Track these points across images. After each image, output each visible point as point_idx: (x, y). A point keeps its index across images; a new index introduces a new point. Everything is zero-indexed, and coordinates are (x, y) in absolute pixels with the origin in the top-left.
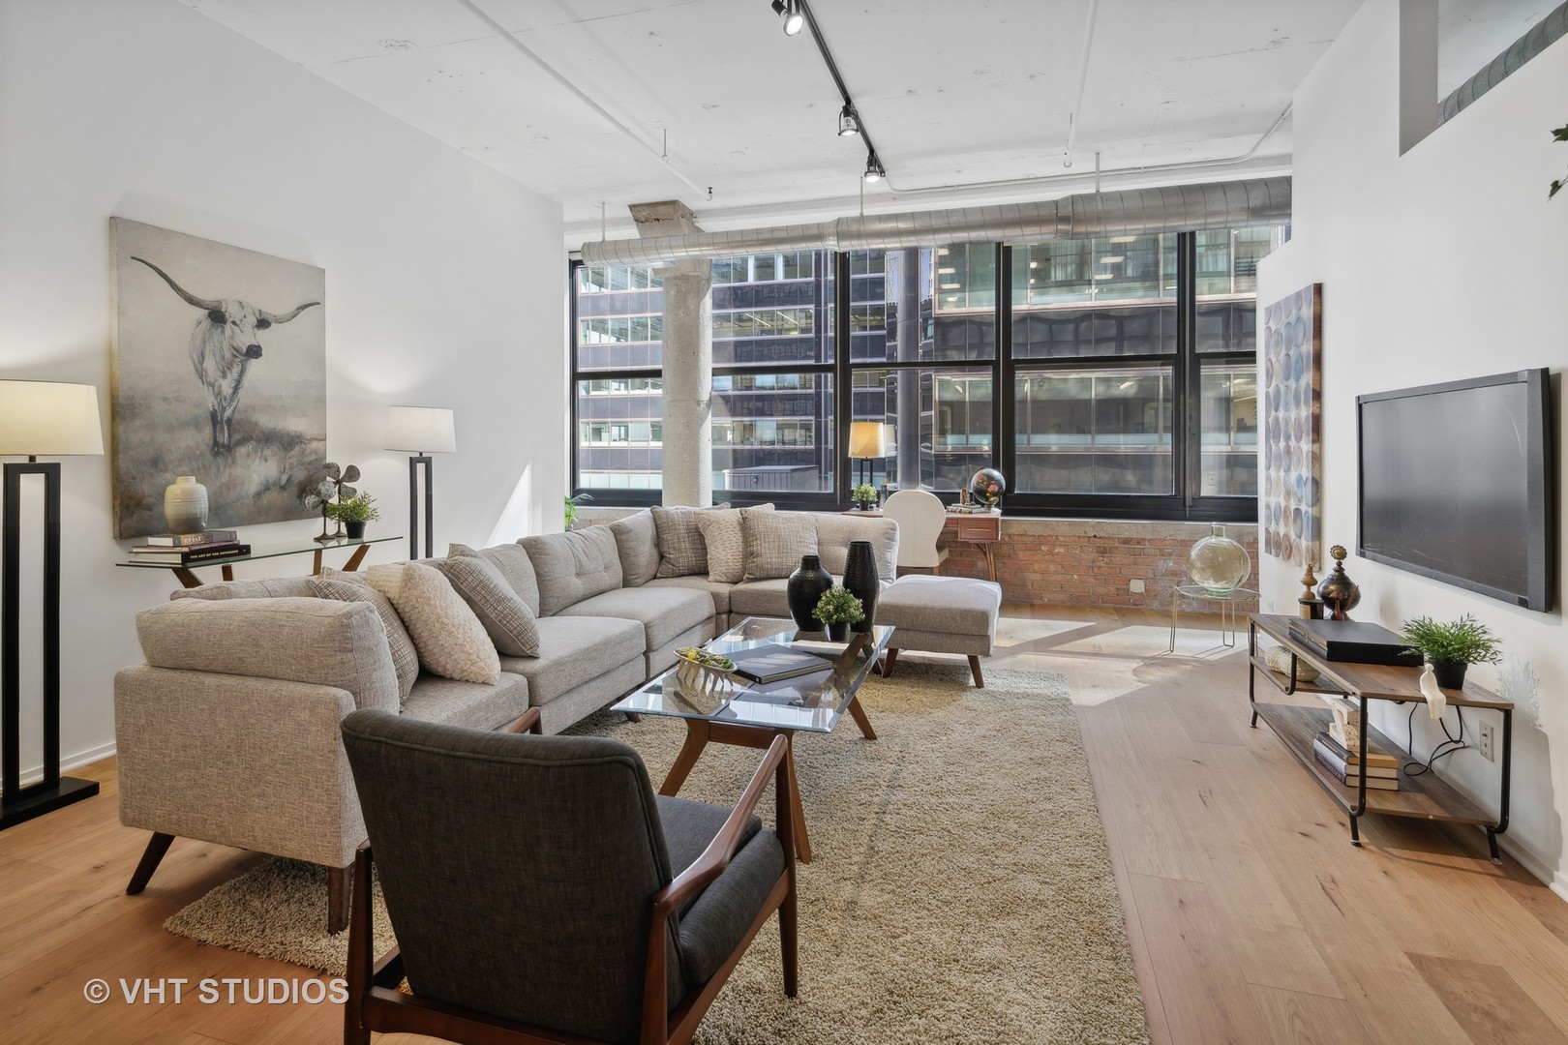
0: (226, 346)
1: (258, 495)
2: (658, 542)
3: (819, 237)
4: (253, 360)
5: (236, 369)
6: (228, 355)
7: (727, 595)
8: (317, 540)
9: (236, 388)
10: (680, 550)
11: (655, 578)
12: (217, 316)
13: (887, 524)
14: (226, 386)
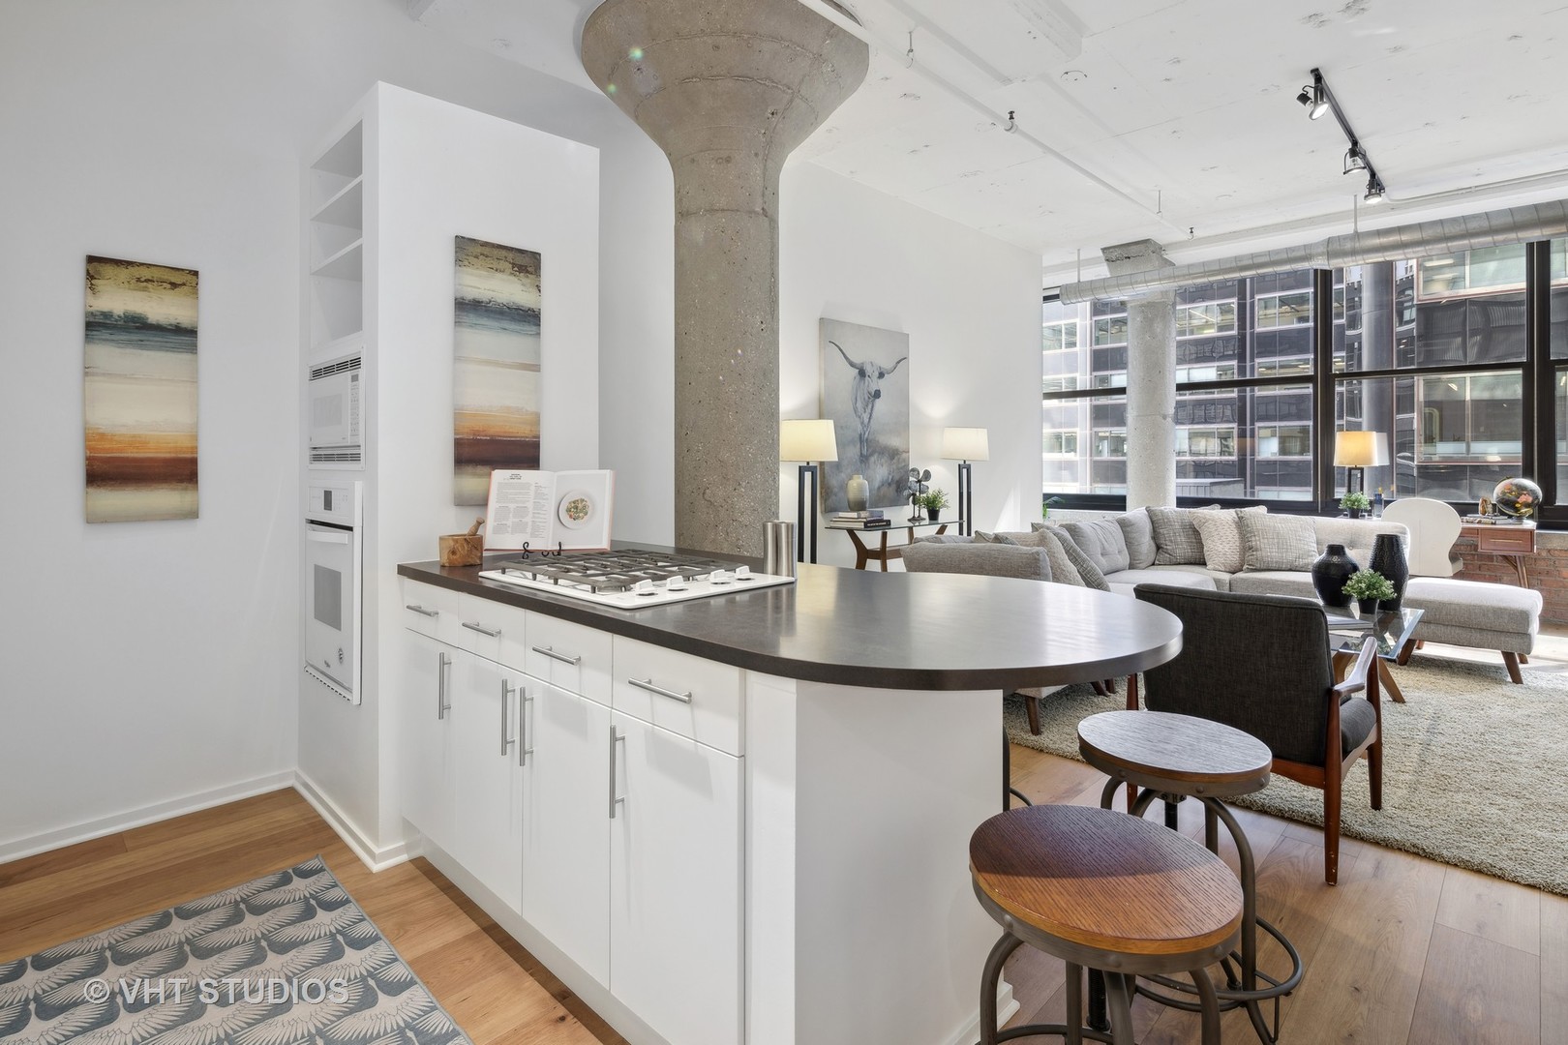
0: (866, 391)
1: (879, 488)
2: (1155, 535)
3: (1307, 258)
4: (877, 400)
5: (870, 406)
6: (867, 398)
7: (1228, 581)
8: (909, 520)
9: (870, 418)
10: (1176, 543)
11: (1153, 564)
12: (862, 373)
13: (1396, 527)
14: (866, 417)
